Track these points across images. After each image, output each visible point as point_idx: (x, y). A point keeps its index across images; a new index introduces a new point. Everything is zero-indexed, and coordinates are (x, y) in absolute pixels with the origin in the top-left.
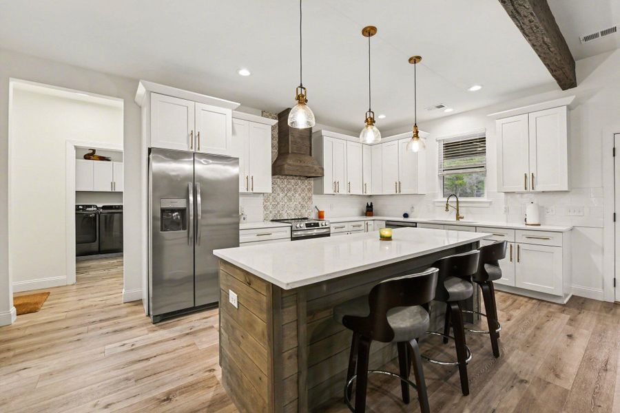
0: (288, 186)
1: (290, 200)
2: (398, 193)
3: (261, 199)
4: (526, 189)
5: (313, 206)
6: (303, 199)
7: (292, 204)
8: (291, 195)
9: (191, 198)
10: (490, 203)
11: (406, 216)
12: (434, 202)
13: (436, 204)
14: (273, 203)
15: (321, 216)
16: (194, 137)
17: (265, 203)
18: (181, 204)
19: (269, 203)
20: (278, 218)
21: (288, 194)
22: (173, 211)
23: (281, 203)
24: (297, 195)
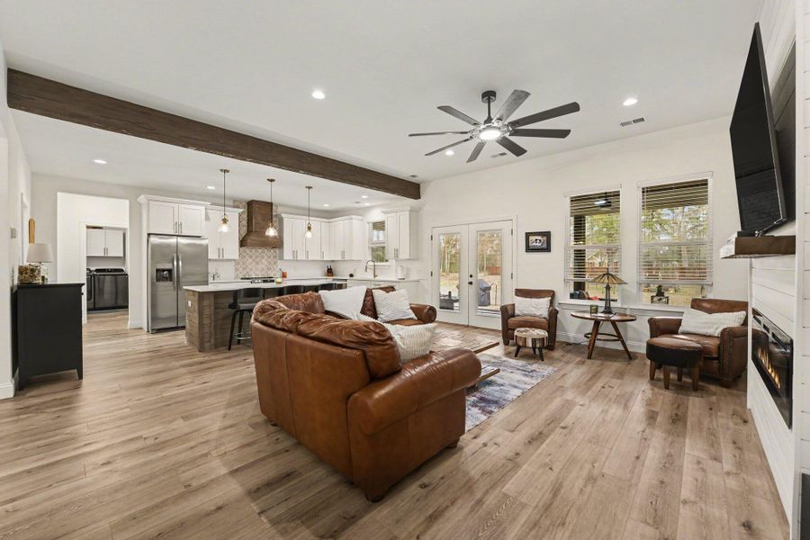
0: (256, 254)
3: (233, 263)
5: (278, 268)
6: (270, 263)
7: (260, 266)
8: (258, 260)
9: (175, 263)
11: (351, 275)
14: (243, 266)
15: (284, 275)
16: (178, 225)
17: (236, 267)
18: (168, 266)
19: (239, 267)
20: (247, 277)
21: (256, 260)
22: (164, 270)
23: (250, 266)
24: (264, 260)
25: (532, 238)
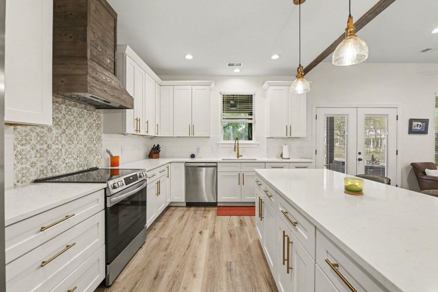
0: (67, 117)
1: (70, 141)
2: (192, 136)
4: (287, 135)
5: (104, 149)
6: (90, 139)
7: (74, 148)
8: (72, 132)
10: (258, 144)
11: (193, 156)
12: (218, 144)
13: (220, 146)
14: (38, 147)
15: (114, 161)
17: (19, 148)
19: (28, 147)
20: (50, 175)
21: (67, 132)
23: (54, 147)
24: (82, 133)
25: (415, 123)
